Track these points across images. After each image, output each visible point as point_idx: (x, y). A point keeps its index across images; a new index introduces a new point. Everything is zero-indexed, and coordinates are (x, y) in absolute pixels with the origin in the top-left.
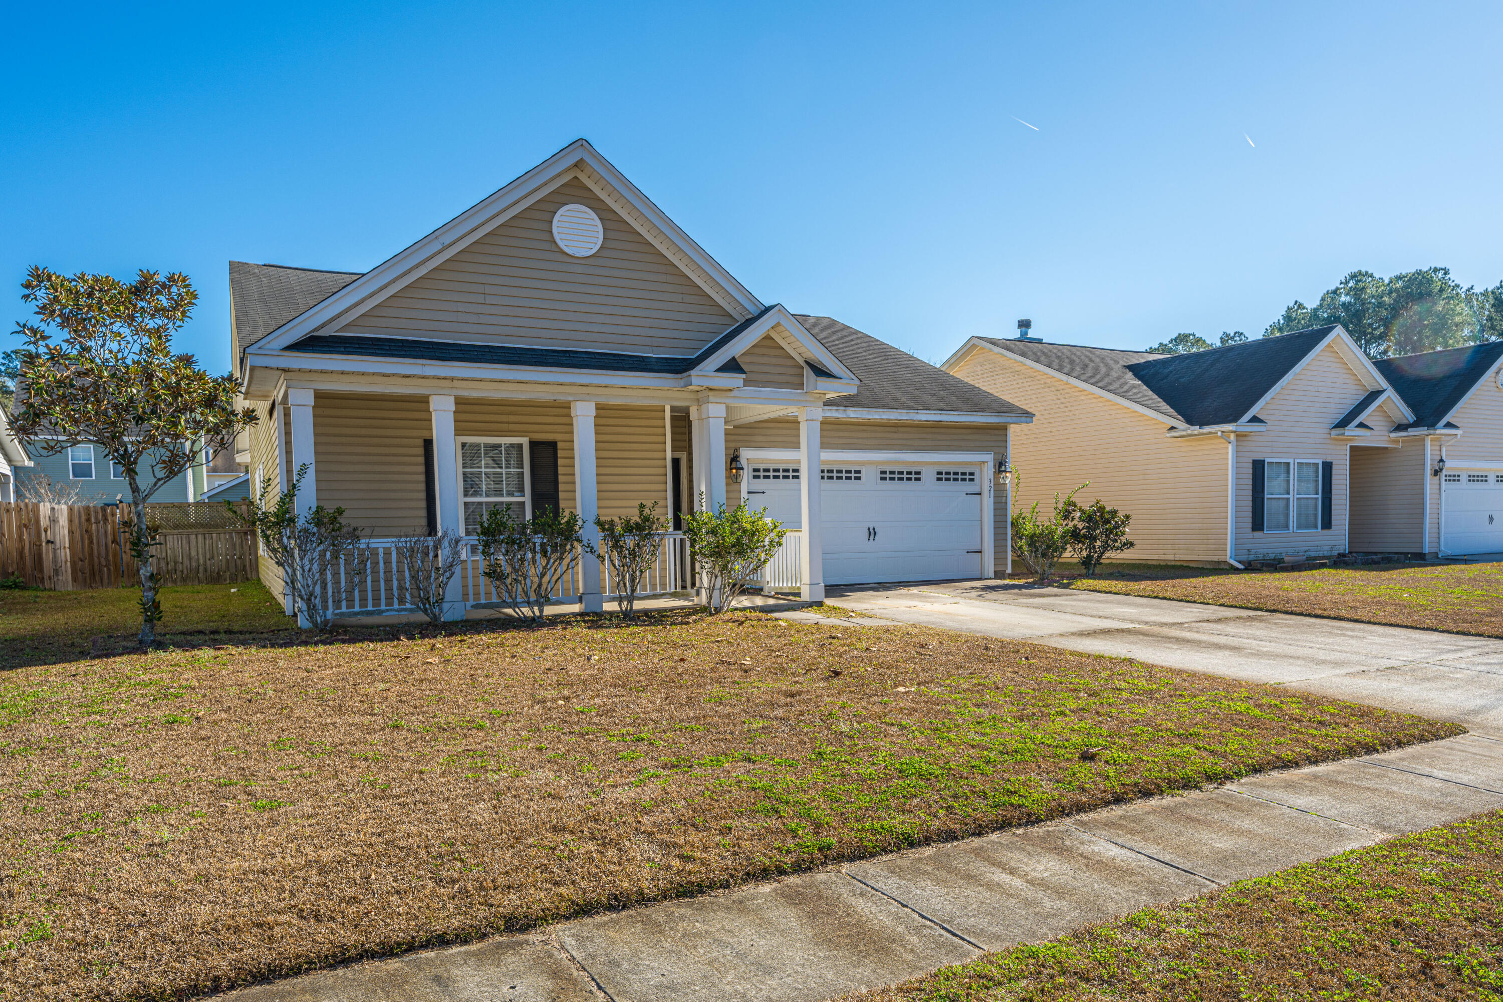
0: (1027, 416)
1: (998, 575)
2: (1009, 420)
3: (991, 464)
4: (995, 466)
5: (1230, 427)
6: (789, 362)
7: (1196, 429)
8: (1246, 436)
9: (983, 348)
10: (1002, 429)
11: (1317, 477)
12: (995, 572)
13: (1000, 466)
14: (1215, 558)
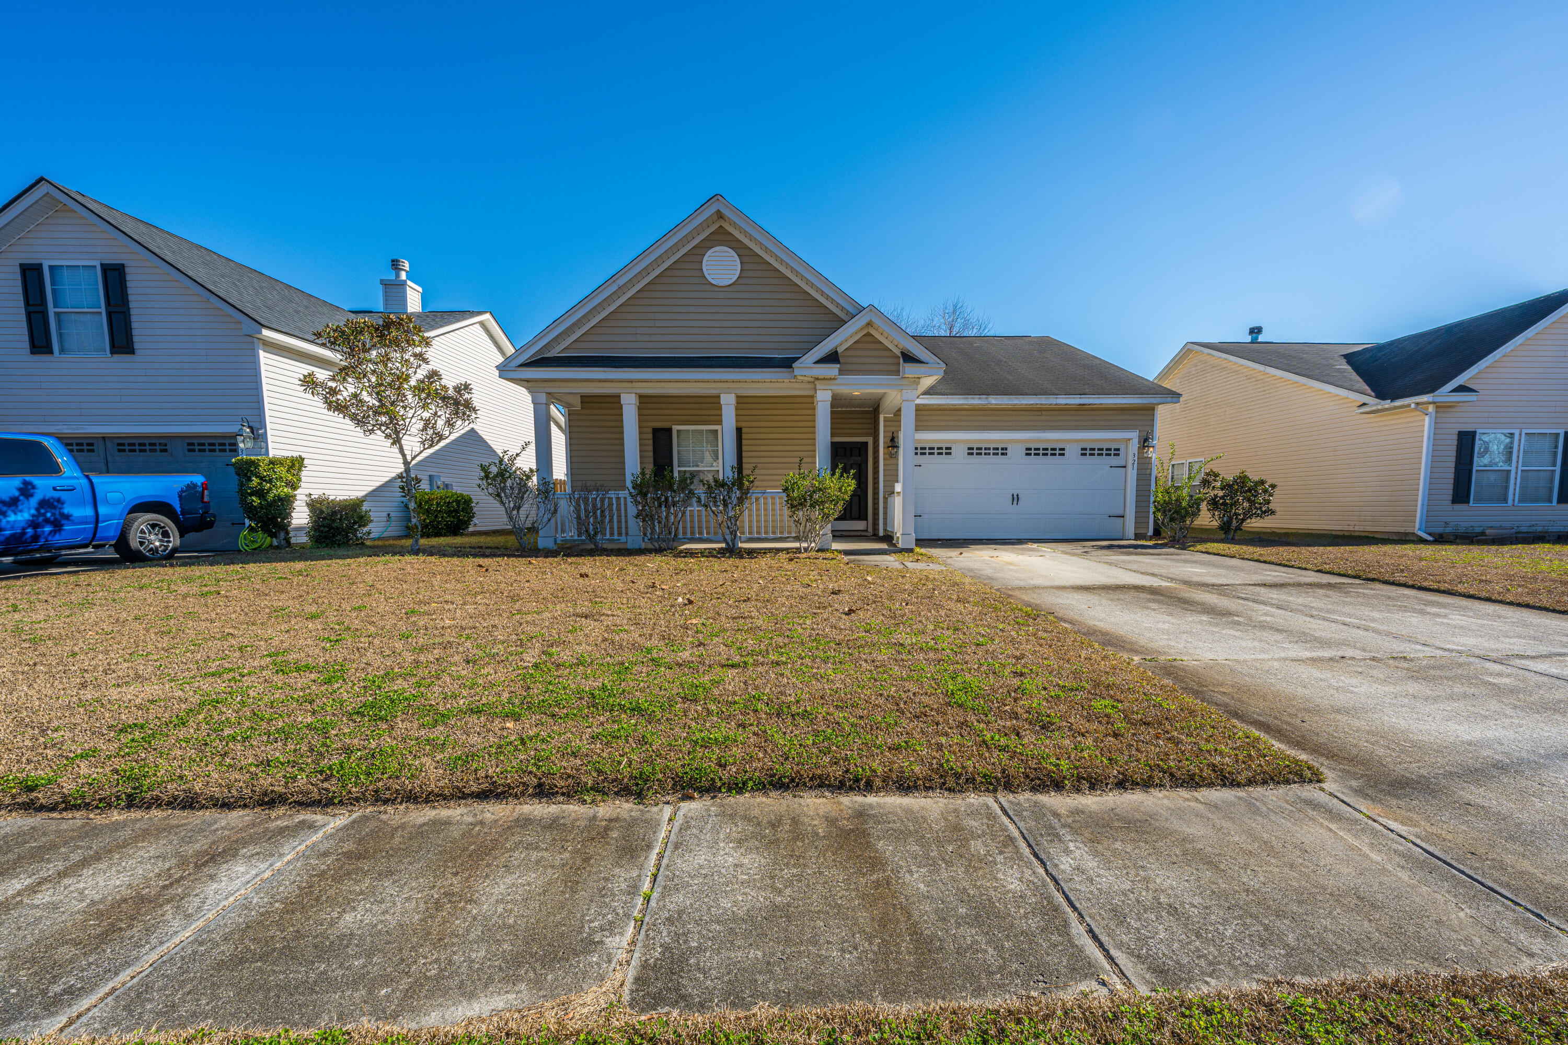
0: (1174, 396)
1: (1138, 536)
2: (1154, 401)
3: (1136, 440)
4: (1139, 442)
5: (1425, 398)
6: (887, 353)
7: (1387, 404)
8: (1450, 407)
9: (1197, 352)
10: (1150, 410)
11: (1556, 447)
12: (1136, 534)
13: (1145, 442)
14: (1401, 530)
